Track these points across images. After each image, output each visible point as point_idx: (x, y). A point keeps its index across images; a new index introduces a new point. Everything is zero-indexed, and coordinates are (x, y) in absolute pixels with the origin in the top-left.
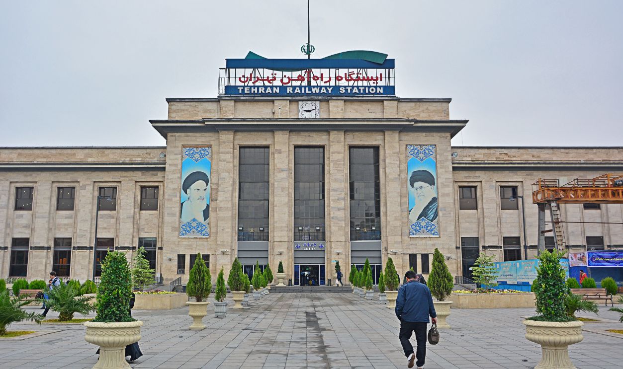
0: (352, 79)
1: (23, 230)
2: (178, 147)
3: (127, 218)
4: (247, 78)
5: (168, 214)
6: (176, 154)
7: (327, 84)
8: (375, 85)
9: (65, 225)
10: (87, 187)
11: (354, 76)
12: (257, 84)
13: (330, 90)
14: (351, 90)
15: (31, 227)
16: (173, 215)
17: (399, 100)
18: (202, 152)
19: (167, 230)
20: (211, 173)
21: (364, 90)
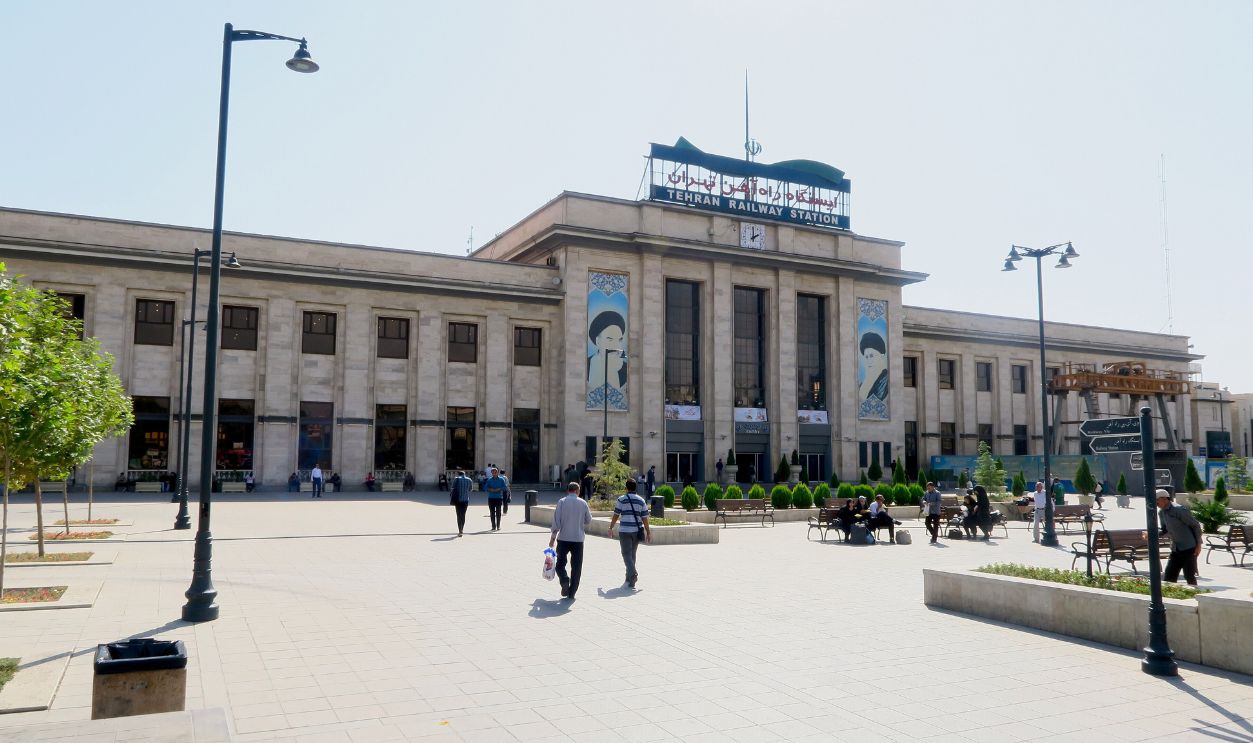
0: (804, 200)
1: (320, 389)
2: (582, 270)
3: (499, 375)
4: (679, 177)
5: (571, 374)
6: (579, 281)
7: (775, 203)
8: (828, 212)
9: (392, 383)
10: (432, 322)
11: (807, 197)
12: (691, 189)
13: (780, 211)
14: (804, 215)
15: (332, 384)
16: (578, 375)
17: (854, 237)
18: (616, 281)
19: (570, 398)
20: (629, 316)
21: (818, 217)
